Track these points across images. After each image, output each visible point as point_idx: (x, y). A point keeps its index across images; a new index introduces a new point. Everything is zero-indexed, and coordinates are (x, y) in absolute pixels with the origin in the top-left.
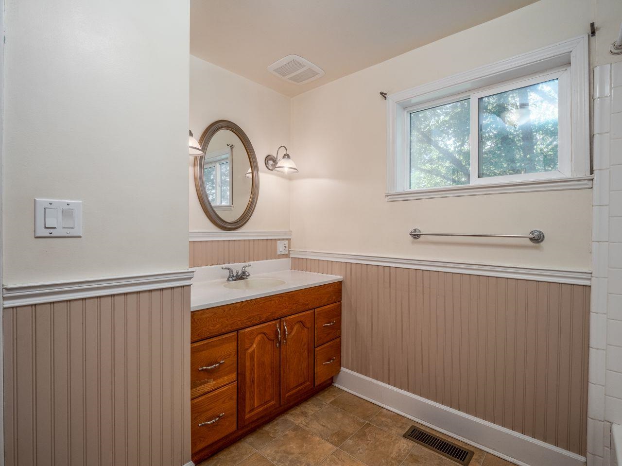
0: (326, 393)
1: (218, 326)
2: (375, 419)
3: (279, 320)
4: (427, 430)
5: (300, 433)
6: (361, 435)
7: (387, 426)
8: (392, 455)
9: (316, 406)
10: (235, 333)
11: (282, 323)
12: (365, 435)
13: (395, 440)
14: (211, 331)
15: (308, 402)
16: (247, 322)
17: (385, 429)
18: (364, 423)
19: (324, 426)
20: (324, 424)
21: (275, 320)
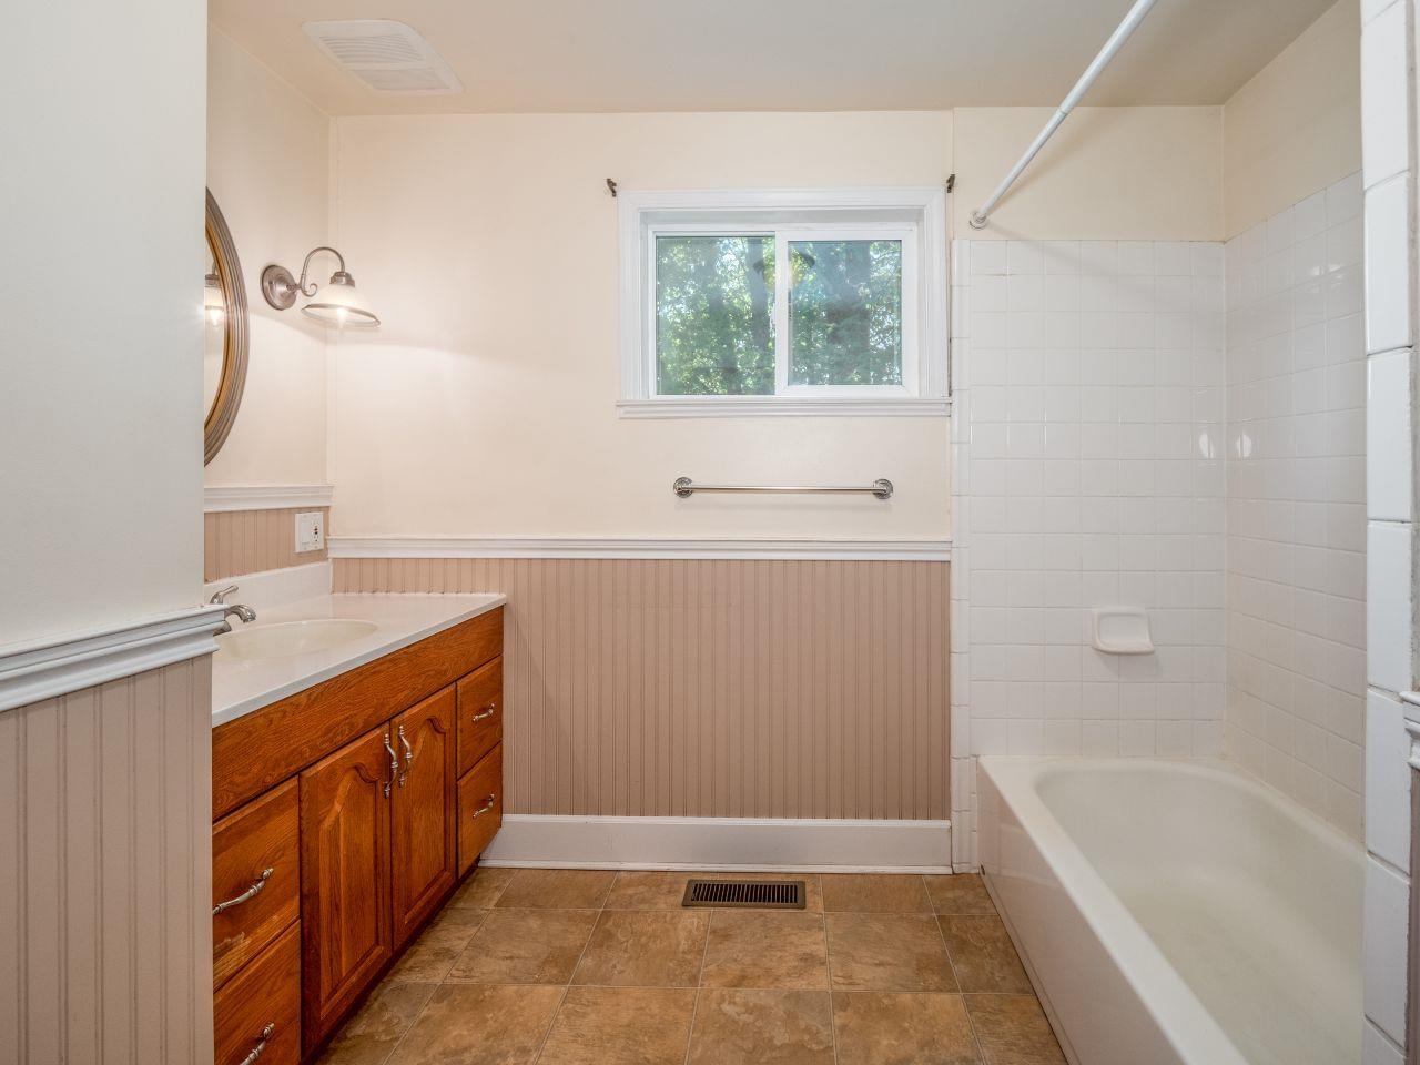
0: (474, 889)
1: (255, 770)
2: (613, 897)
3: (387, 726)
4: (718, 877)
5: (459, 998)
6: (603, 940)
7: (643, 901)
8: (681, 948)
9: (465, 924)
10: (293, 783)
11: (395, 732)
12: (610, 936)
13: (673, 918)
14: (240, 789)
15: (437, 924)
16: (323, 743)
17: (644, 907)
18: (595, 914)
19: (511, 958)
20: (508, 955)
21: (378, 726)
